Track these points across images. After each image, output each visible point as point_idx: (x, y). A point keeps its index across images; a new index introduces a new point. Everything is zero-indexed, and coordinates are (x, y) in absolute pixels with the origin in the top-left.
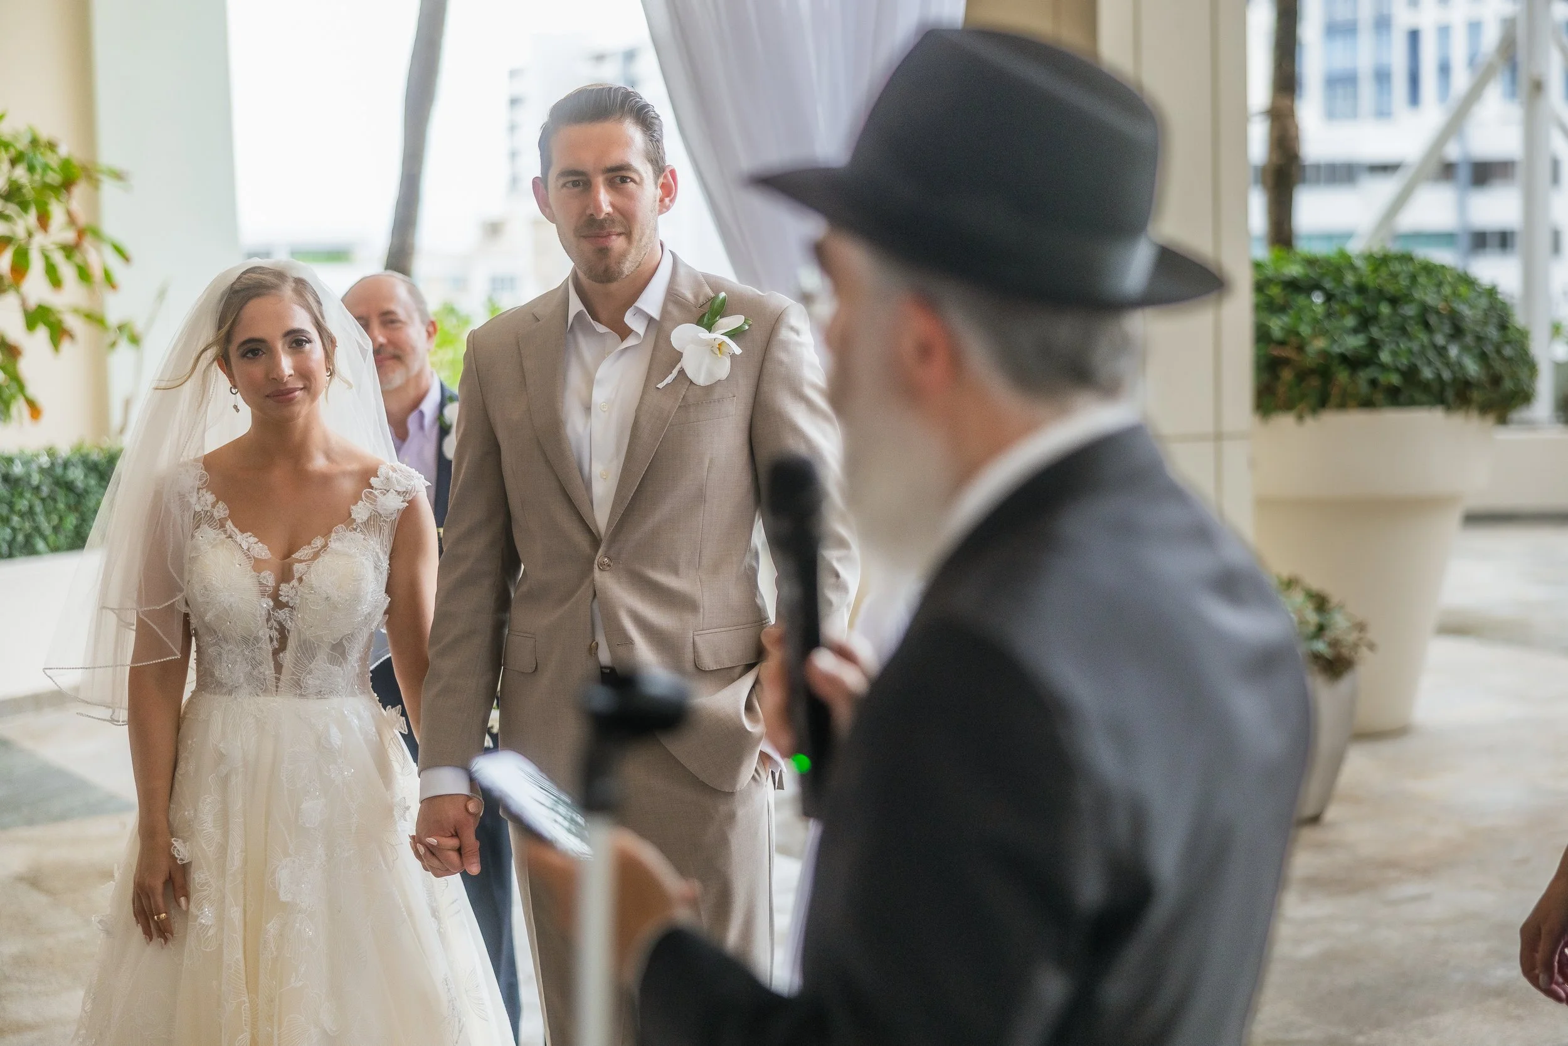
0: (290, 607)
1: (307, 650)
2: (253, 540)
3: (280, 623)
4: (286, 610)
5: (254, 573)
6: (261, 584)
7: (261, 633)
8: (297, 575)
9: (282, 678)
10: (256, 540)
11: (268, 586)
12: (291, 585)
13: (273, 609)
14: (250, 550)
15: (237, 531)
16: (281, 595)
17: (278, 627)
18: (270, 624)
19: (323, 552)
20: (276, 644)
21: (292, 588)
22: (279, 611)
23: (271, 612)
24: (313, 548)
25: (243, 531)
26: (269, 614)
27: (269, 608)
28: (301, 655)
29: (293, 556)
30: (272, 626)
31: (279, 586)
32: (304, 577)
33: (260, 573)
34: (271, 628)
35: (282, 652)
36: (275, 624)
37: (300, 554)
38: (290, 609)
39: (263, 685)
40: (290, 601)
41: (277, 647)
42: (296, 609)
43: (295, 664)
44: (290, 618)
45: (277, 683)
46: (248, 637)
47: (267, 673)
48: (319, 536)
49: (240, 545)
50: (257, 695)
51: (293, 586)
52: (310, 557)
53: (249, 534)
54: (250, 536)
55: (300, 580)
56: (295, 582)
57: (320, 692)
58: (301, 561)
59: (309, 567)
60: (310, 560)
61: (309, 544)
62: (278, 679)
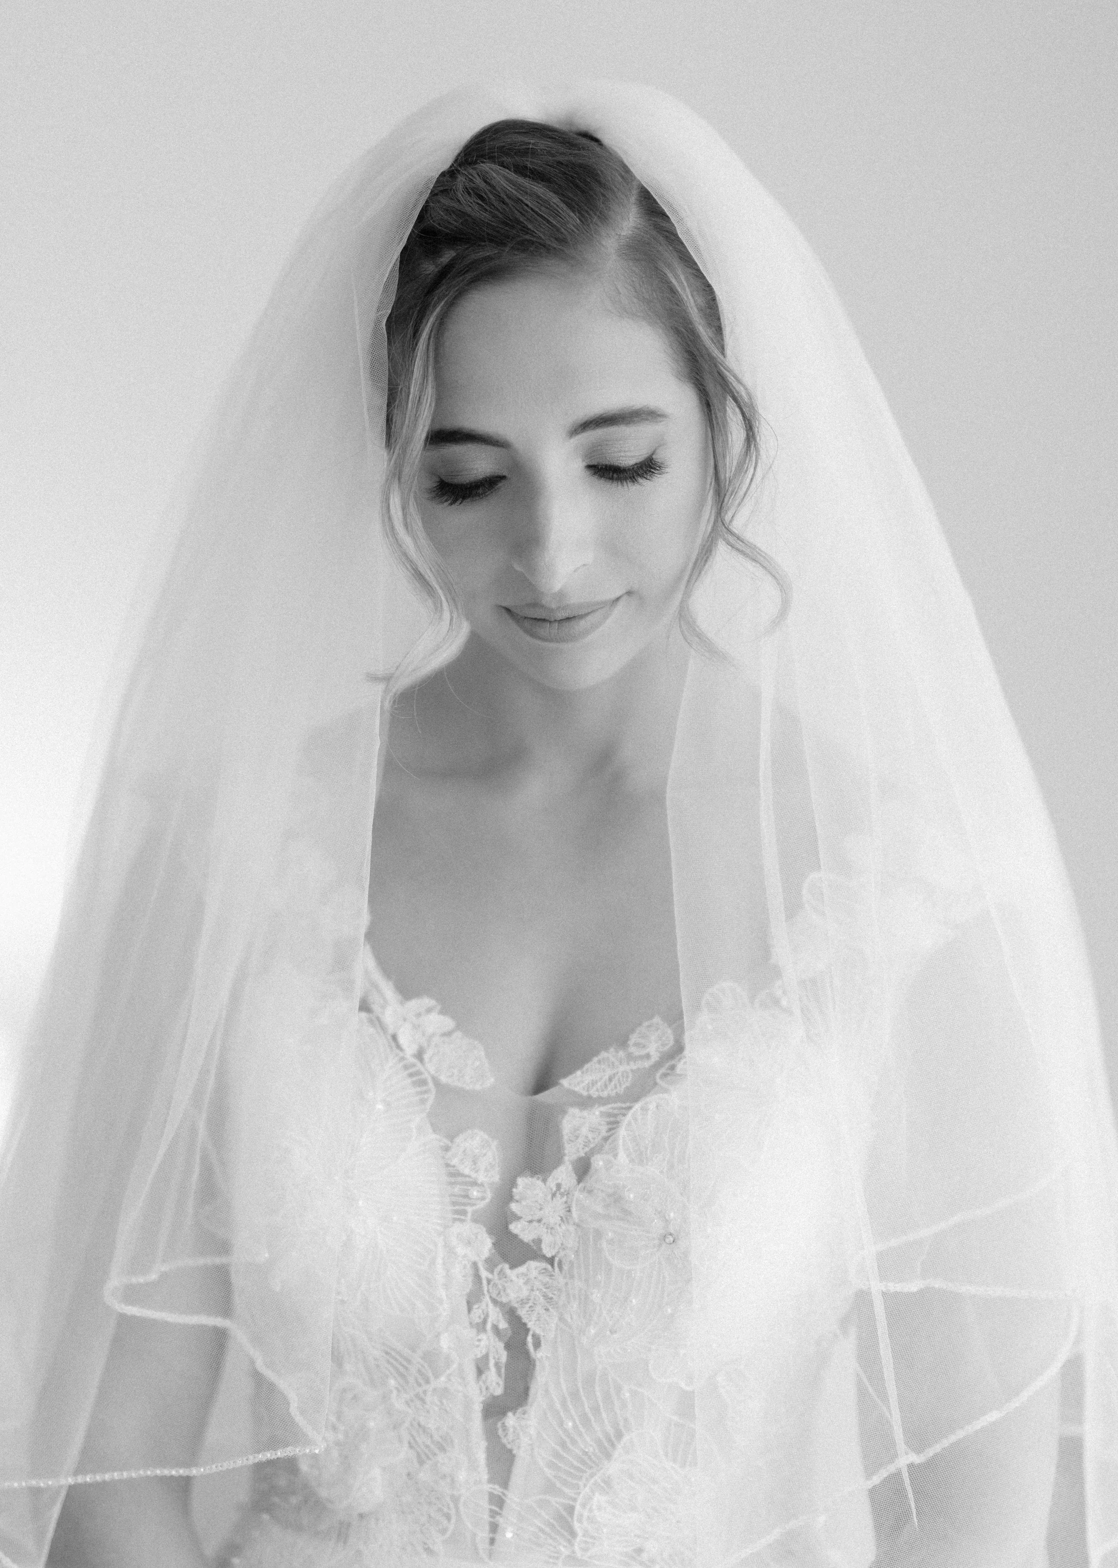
0: (544, 1258)
1: (596, 1410)
2: (437, 1022)
3: (512, 1315)
4: (533, 1267)
5: (434, 1136)
6: (454, 1174)
7: (445, 1343)
8: (572, 1151)
9: (513, 1498)
10: (448, 1023)
11: (475, 1183)
12: (552, 1183)
13: (491, 1264)
14: (426, 1057)
15: (388, 990)
16: (518, 1218)
17: (503, 1325)
18: (477, 1313)
19: (665, 1075)
20: (495, 1383)
21: (554, 1195)
22: (508, 1271)
23: (484, 1274)
24: (630, 1058)
25: (406, 992)
26: (477, 1277)
27: (477, 1259)
28: (575, 1427)
29: (565, 1082)
30: (485, 1322)
31: (513, 1184)
32: (598, 1162)
33: (452, 1138)
34: (481, 1327)
35: (514, 1409)
36: (496, 1316)
37: (588, 1078)
38: (544, 1265)
39: (448, 1517)
40: (547, 1239)
41: (499, 1391)
42: (566, 1267)
43: (557, 1455)
44: (545, 1296)
45: (493, 1514)
46: (407, 1352)
47: (462, 1476)
48: (657, 1020)
49: (394, 1037)
50: (429, 1551)
51: (559, 1186)
52: (621, 1090)
53: (427, 1002)
54: (429, 1010)
55: (583, 1169)
56: (564, 1174)
57: (639, 1551)
58: (586, 1102)
59: (613, 1125)
60: (618, 1098)
61: (623, 1043)
62: (498, 1502)
